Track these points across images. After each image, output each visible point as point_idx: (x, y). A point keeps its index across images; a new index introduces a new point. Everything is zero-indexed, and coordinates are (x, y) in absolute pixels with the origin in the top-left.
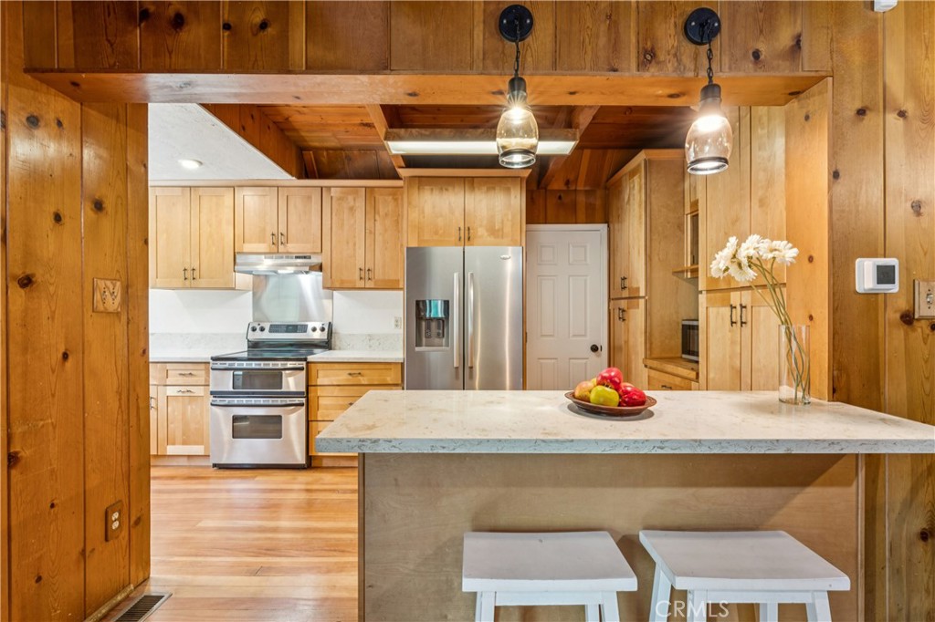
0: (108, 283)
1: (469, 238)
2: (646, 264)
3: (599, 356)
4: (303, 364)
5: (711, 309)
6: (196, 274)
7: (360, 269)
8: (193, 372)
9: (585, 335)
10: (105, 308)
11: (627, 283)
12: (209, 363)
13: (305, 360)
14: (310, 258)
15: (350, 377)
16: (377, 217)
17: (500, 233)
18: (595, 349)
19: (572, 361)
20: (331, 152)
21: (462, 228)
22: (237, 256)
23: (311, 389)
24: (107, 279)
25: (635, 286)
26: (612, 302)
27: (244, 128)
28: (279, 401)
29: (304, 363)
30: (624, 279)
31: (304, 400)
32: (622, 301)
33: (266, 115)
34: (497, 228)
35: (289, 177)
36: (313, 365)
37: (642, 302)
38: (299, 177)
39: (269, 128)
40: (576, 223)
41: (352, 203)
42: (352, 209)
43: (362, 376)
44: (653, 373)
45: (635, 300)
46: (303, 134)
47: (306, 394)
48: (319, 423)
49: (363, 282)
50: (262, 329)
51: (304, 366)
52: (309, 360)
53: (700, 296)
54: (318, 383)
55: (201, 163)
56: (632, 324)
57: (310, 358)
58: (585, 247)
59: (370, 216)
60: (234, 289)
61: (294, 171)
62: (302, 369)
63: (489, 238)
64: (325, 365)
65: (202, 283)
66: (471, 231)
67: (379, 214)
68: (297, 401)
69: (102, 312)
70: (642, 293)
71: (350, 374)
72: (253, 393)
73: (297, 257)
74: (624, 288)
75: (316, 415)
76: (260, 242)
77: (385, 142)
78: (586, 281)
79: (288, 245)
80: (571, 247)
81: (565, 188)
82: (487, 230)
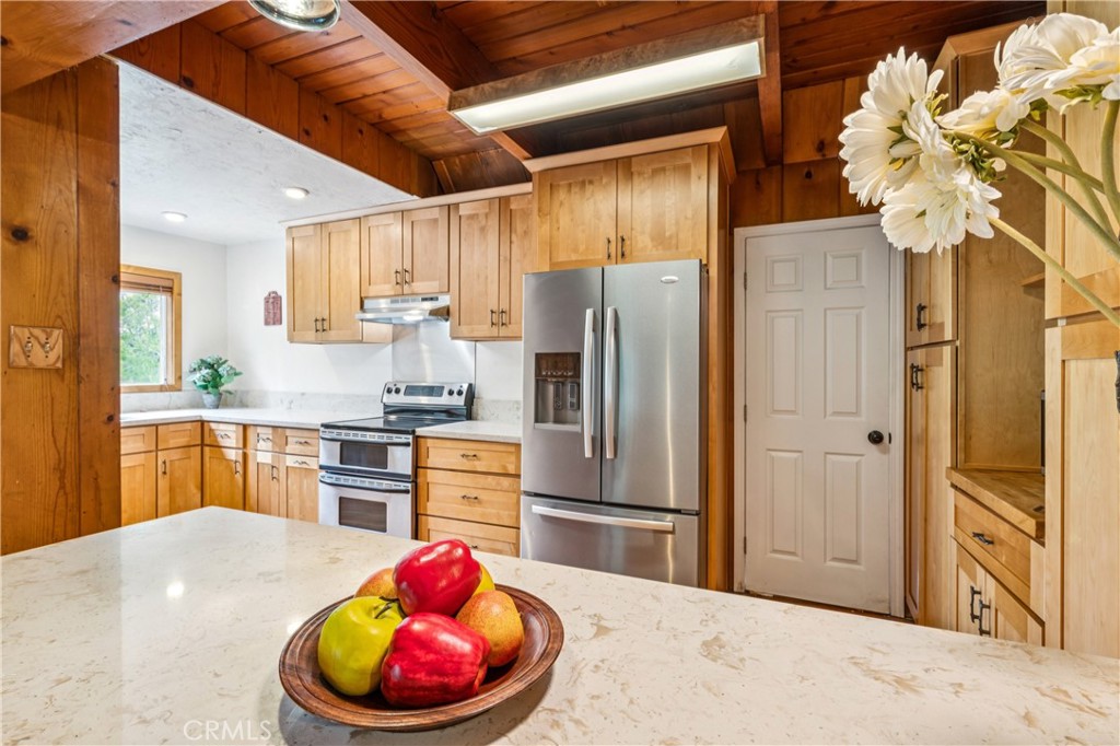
0: (37, 332)
1: (623, 255)
2: (956, 274)
3: (886, 451)
4: (410, 439)
5: (1072, 366)
6: (326, 325)
7: (492, 312)
8: (308, 440)
9: (857, 413)
10: (31, 364)
11: (925, 317)
12: (318, 430)
13: (414, 432)
14: (437, 299)
15: (464, 460)
16: (514, 238)
17: (674, 242)
18: (876, 438)
19: (828, 456)
20: (463, 157)
21: (613, 239)
22: (366, 302)
23: (421, 471)
24: (34, 327)
25: (939, 321)
26: (909, 353)
27: (307, 133)
28: (385, 484)
29: (411, 437)
30: (921, 308)
31: (409, 486)
32: (919, 351)
33: (355, 115)
34: (667, 234)
35: (407, 196)
36: (423, 440)
37: (947, 351)
38: (424, 195)
39: (361, 132)
40: (839, 215)
41: (483, 222)
42: (483, 229)
43: (479, 460)
44: (964, 502)
45: (937, 348)
46: (415, 135)
47: (414, 478)
48: (430, 518)
49: (495, 329)
50: (397, 391)
51: (411, 441)
52: (417, 434)
53: (1048, 332)
54: (429, 466)
55: (307, 192)
56: (933, 395)
57: (420, 431)
58: (857, 257)
59: (505, 238)
60: (361, 342)
61: (414, 187)
62: (407, 444)
63: (654, 252)
64: (436, 441)
65: (333, 334)
66: (627, 242)
67: (516, 232)
68: (402, 486)
69: (25, 368)
70: (948, 335)
71: (463, 456)
72: (359, 471)
73: (424, 300)
74: (921, 326)
75: (426, 508)
76: (385, 283)
77: (451, 113)
78: (858, 318)
79: (414, 284)
80: (829, 259)
81: (818, 157)
82: (653, 239)
